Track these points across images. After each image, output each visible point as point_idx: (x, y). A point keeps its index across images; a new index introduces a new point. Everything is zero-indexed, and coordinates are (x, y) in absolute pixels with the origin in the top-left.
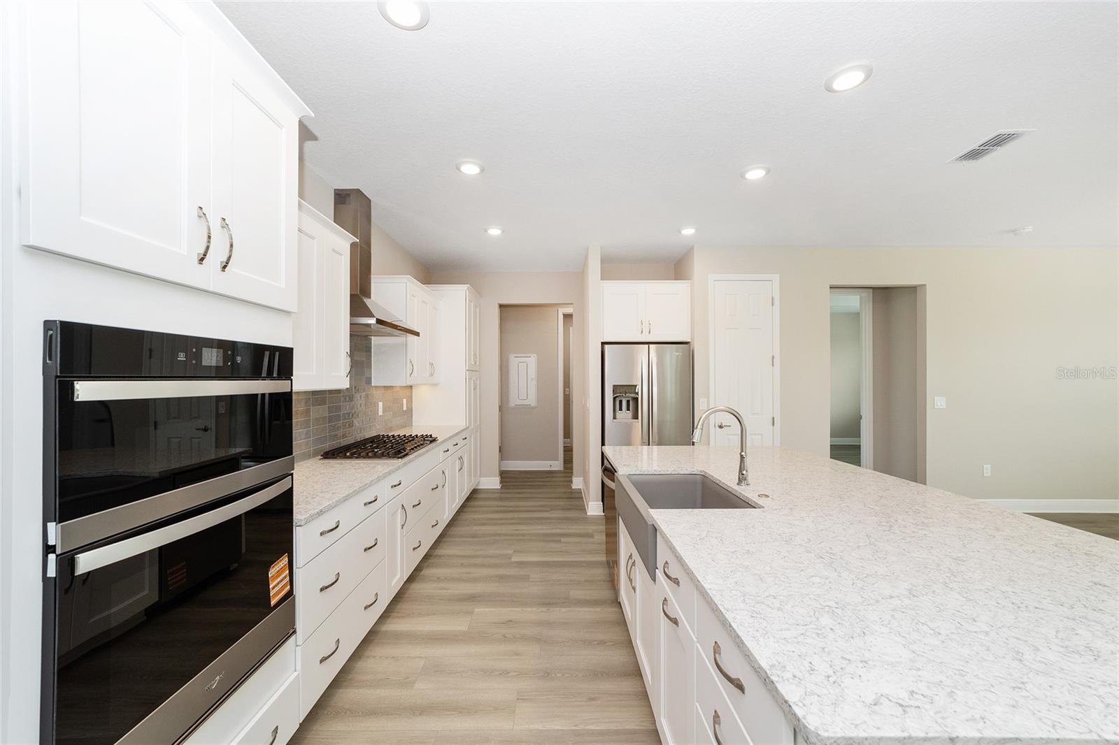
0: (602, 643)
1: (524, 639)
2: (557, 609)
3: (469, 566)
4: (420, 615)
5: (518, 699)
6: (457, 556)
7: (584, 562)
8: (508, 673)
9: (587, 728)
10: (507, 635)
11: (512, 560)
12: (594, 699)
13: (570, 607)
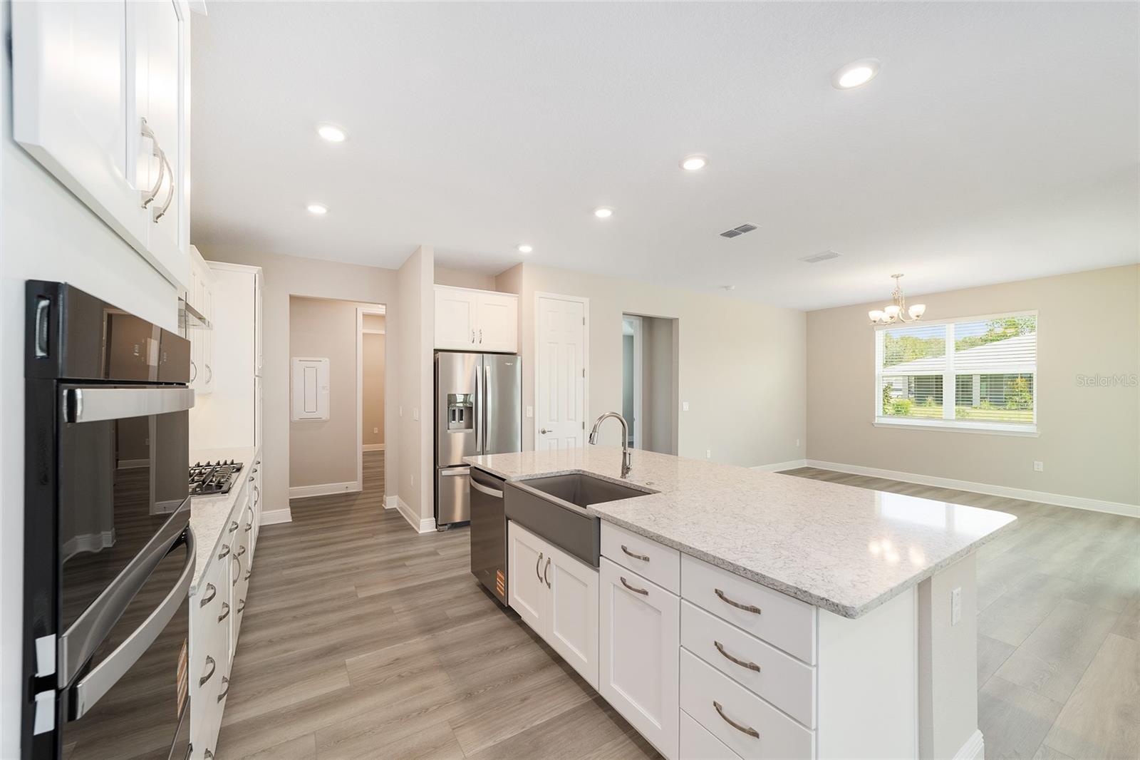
0: (504, 649)
1: (423, 671)
2: (443, 632)
3: (306, 616)
4: (271, 690)
5: (453, 729)
6: (281, 610)
7: (445, 580)
8: (427, 709)
9: (534, 725)
10: (403, 675)
11: (360, 597)
12: (525, 699)
13: (454, 626)
